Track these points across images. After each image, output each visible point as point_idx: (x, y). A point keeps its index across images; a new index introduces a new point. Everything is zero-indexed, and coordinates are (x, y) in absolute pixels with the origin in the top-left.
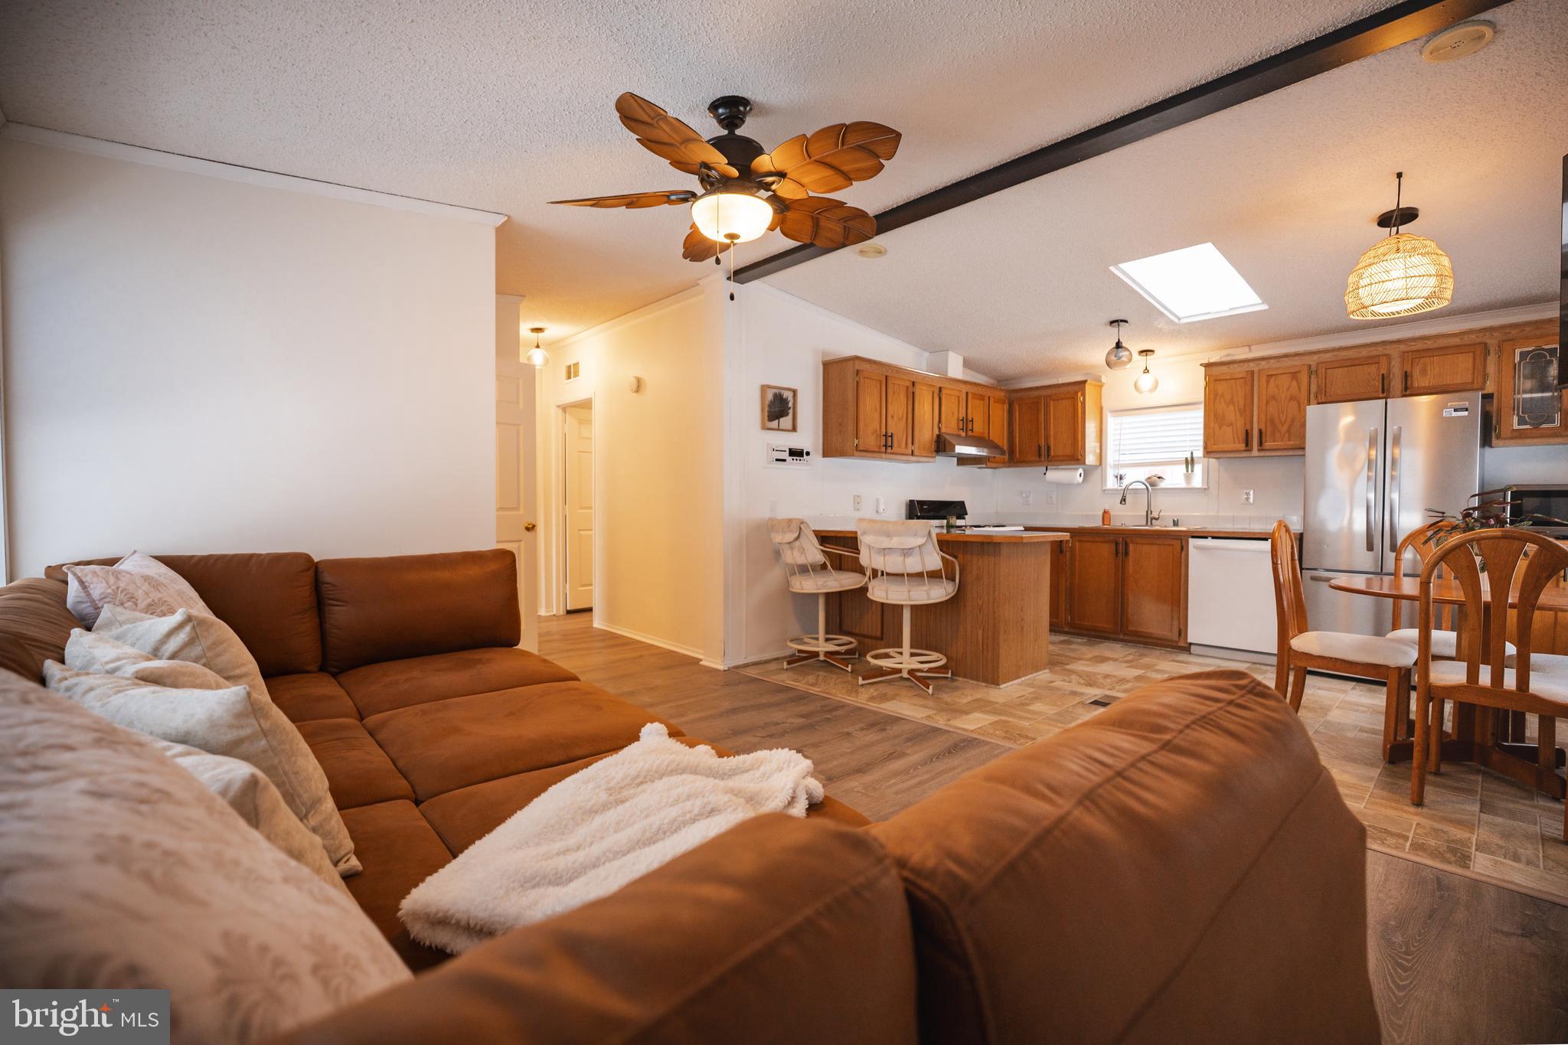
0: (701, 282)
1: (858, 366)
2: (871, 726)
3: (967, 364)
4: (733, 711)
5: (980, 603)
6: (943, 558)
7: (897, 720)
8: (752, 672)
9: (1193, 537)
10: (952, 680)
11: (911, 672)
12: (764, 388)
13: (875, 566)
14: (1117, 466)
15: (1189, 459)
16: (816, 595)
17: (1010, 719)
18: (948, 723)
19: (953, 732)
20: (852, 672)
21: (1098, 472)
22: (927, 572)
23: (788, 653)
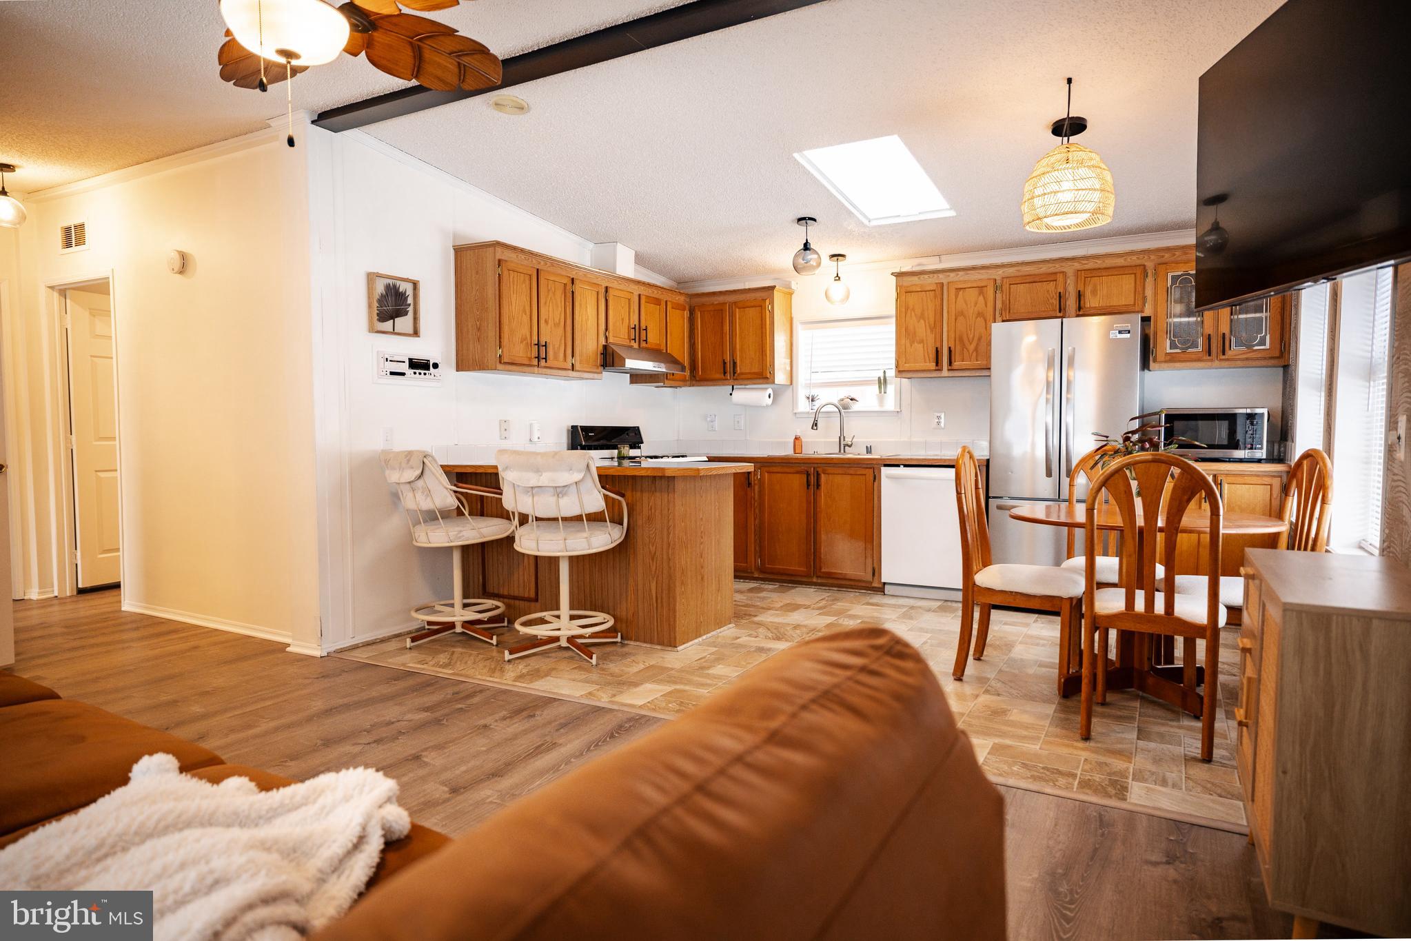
0: (273, 123)
1: (500, 254)
2: (518, 712)
3: (640, 260)
4: (329, 712)
5: (653, 549)
6: (606, 497)
7: (549, 701)
8: (362, 656)
9: (886, 465)
10: (623, 645)
11: (571, 639)
12: (371, 278)
13: (524, 511)
14: (809, 386)
15: (882, 378)
16: (449, 550)
17: (687, 688)
18: (613, 699)
19: (617, 711)
20: (497, 646)
21: (789, 393)
22: (586, 515)
23: (414, 626)
